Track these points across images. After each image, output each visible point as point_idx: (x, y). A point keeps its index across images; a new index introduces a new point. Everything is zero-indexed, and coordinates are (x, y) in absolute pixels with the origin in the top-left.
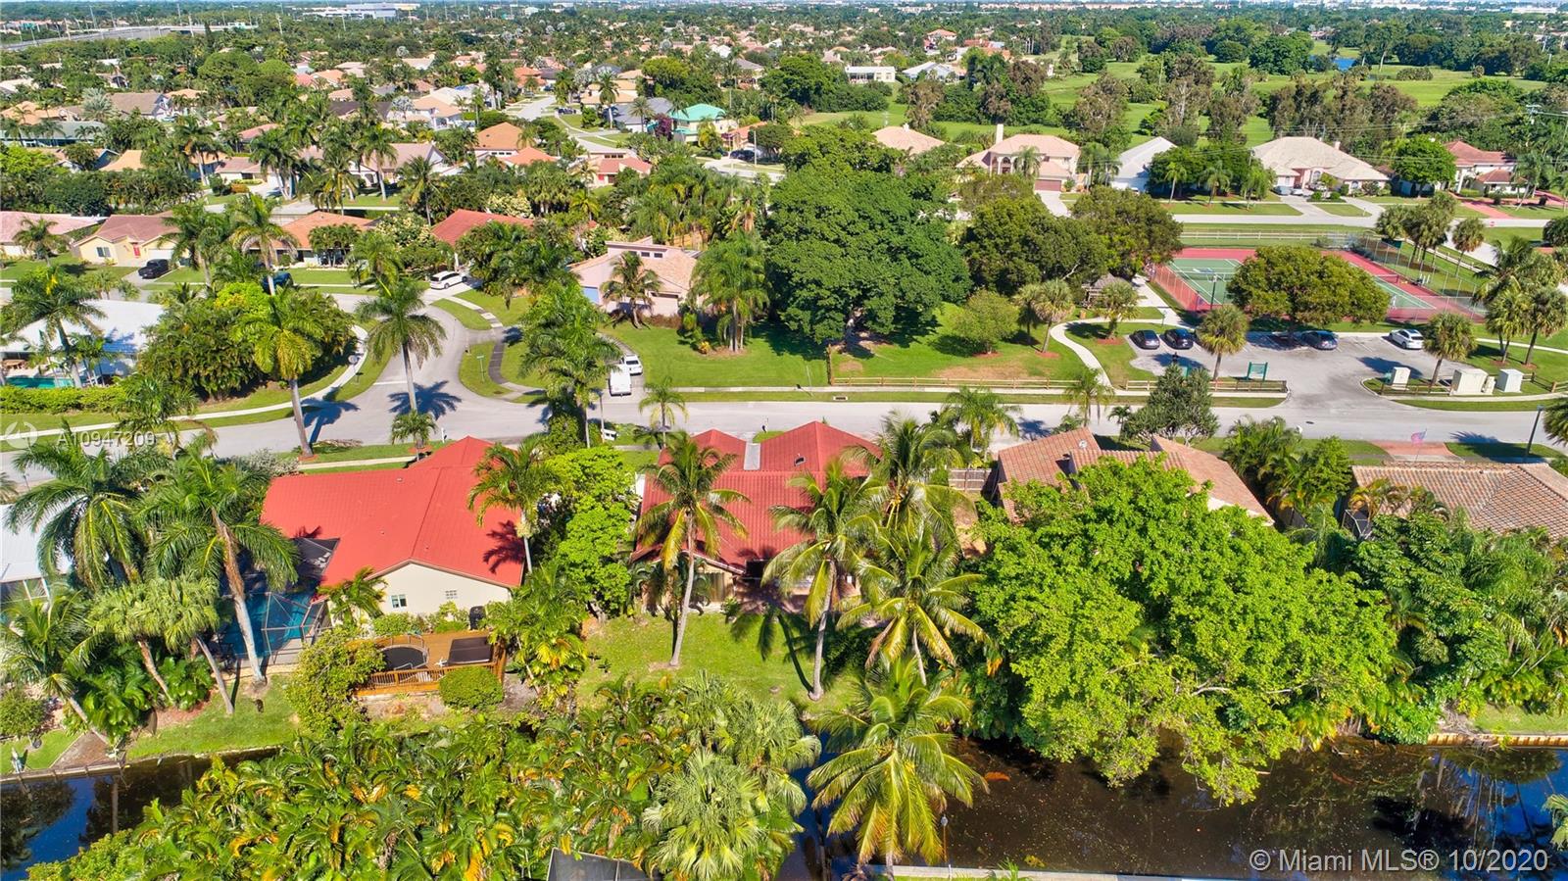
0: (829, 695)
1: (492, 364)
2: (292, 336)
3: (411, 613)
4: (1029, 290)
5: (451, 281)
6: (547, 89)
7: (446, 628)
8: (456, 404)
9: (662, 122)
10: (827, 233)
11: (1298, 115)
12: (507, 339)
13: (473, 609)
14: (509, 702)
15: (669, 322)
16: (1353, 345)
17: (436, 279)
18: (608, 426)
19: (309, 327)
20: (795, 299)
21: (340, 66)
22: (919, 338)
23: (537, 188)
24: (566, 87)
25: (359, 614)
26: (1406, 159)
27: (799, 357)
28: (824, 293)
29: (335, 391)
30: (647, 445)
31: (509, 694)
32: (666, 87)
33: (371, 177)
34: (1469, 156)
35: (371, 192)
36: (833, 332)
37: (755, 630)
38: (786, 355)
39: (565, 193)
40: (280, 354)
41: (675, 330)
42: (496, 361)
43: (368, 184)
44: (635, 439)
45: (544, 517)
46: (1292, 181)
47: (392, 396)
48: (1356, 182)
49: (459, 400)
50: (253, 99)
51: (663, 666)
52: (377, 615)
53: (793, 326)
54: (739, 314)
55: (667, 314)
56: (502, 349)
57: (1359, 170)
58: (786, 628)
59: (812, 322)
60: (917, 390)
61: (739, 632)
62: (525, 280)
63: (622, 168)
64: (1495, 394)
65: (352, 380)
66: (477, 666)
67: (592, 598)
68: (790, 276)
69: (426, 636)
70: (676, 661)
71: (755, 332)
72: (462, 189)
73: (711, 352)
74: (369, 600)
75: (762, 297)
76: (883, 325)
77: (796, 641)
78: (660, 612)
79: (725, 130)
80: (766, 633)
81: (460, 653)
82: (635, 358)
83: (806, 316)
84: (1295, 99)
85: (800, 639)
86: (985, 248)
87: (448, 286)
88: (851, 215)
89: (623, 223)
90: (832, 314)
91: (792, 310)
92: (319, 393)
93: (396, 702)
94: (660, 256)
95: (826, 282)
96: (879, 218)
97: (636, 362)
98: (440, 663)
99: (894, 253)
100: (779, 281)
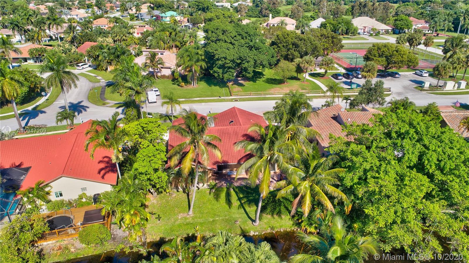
0: (261, 223)
1: (101, 94)
2: (10, 81)
3: (65, 199)
4: (297, 60)
5: (84, 66)
6: (117, 11)
7: (82, 205)
8: (87, 109)
9: (157, 17)
10: (227, 40)
11: (360, 11)
12: (107, 85)
13: (95, 195)
14: (114, 239)
15: (168, 77)
16: (405, 76)
17: (79, 66)
18: (149, 114)
19: (16, 77)
20: (216, 65)
21: (45, 4)
22: (259, 79)
23: (115, 35)
24: (124, 9)
25: (39, 202)
26: (397, 22)
27: (218, 87)
28: (227, 61)
29: (37, 106)
30: (165, 120)
31: (114, 235)
32: (158, 7)
33: (55, 35)
34: (415, 22)
35: (55, 40)
36: (231, 77)
37: (223, 195)
38: (213, 87)
39: (125, 36)
40: (5, 89)
41: (170, 80)
42: (103, 93)
43: (54, 38)
44: (160, 118)
45: (125, 151)
46: (363, 31)
47: (60, 107)
48: (382, 30)
49: (88, 107)
50: (12, 13)
51: (185, 215)
52: (48, 202)
53: (216, 75)
54: (195, 71)
55: (167, 74)
56: (105, 89)
57: (382, 27)
58: (236, 192)
59: (223, 73)
60: (263, 96)
61: (217, 197)
62: (112, 60)
63: (145, 30)
64: (457, 90)
65: (44, 102)
66: (96, 225)
67: (150, 187)
68: (214, 56)
69: (73, 209)
70: (191, 212)
71: (200, 79)
72: (87, 35)
73: (185, 87)
74: (44, 196)
75: (204, 64)
76: (249, 73)
77: (241, 198)
78: (181, 190)
79: (179, 19)
80: (228, 195)
81: (89, 218)
82: (157, 89)
83: (220, 71)
84: (359, 6)
85: (244, 197)
86: (279, 47)
87: (83, 68)
88: (234, 34)
89: (147, 46)
90: (230, 70)
91: (215, 69)
92: (30, 107)
93: (58, 244)
94: (162, 54)
95: (228, 58)
96: (245, 35)
97: (157, 91)
98: (79, 224)
99: (251, 48)
100: (210, 58)
